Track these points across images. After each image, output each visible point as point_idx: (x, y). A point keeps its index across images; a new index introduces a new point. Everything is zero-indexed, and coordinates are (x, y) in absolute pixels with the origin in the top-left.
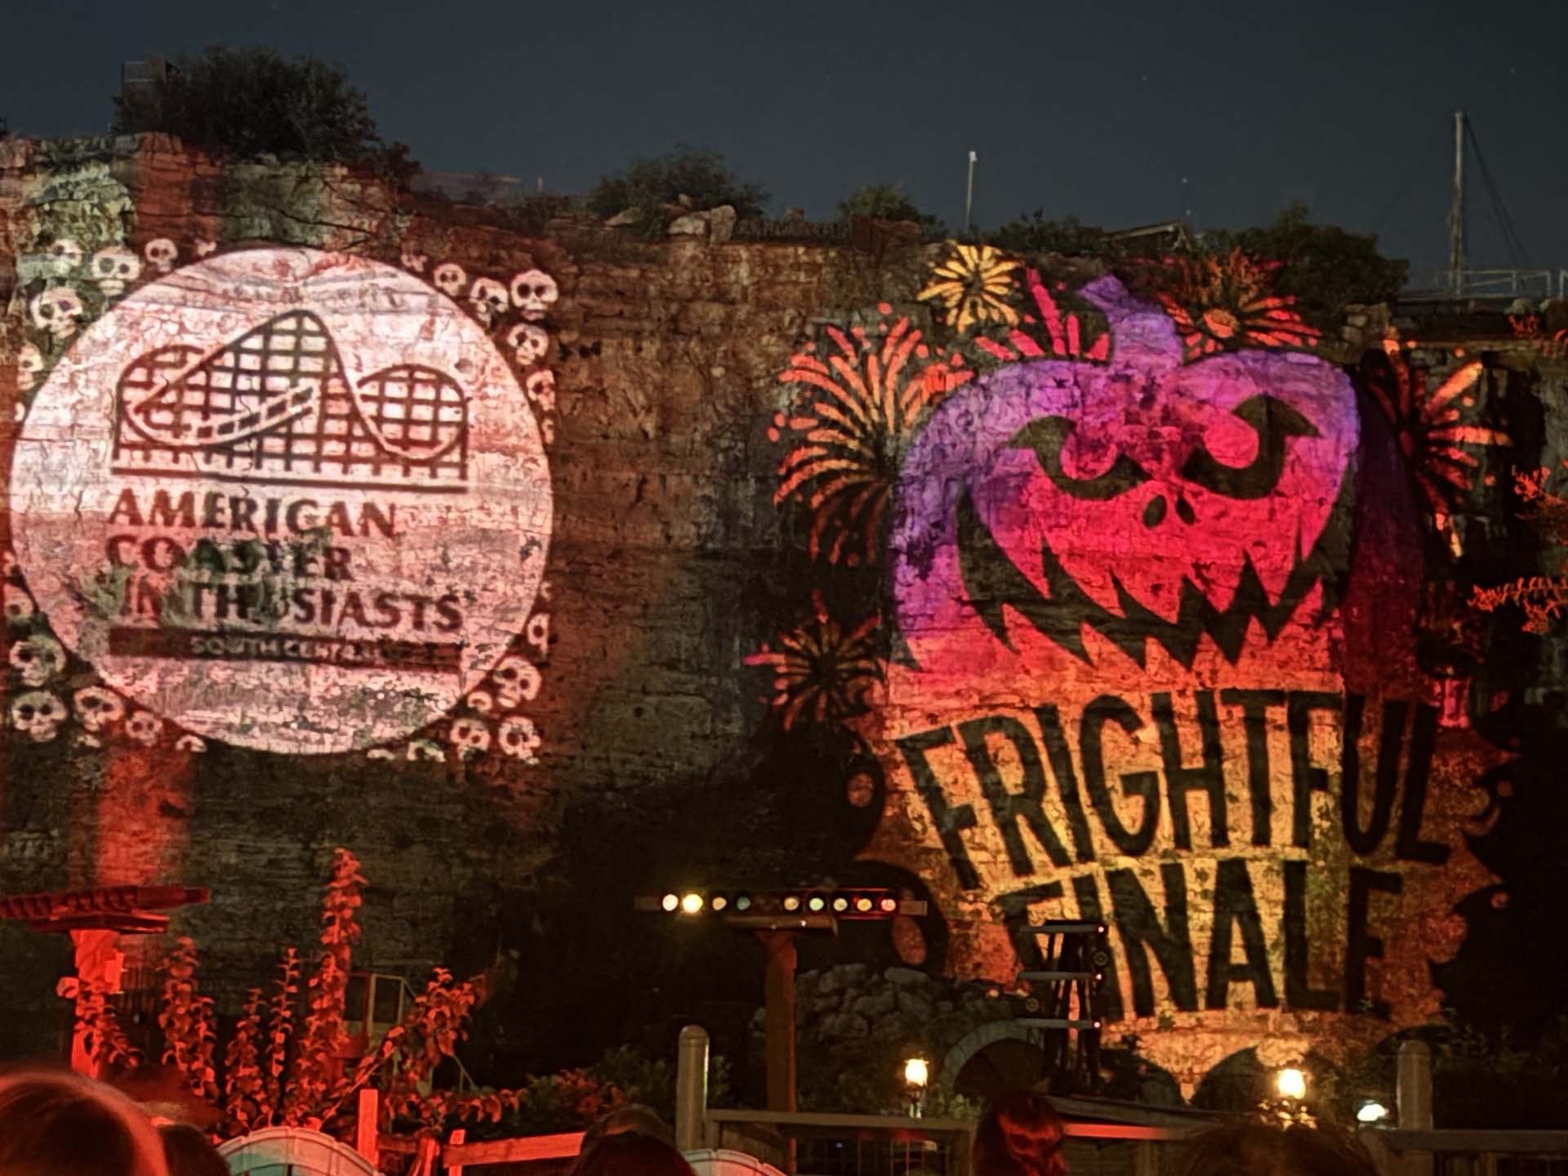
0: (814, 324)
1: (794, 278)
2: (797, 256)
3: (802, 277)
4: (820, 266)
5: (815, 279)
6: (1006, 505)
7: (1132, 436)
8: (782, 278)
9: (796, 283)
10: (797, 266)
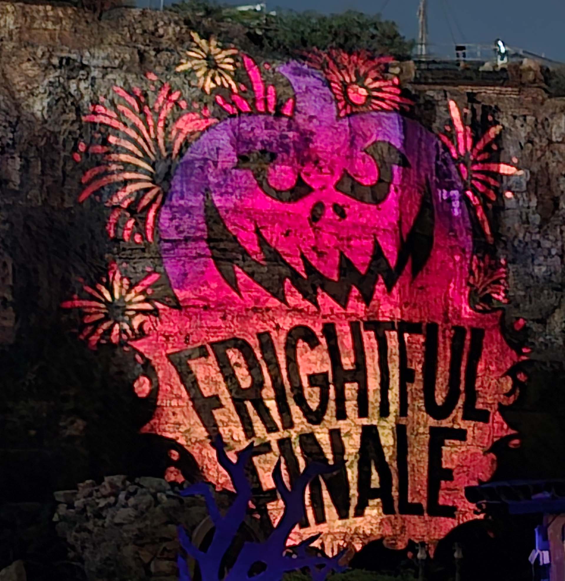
0: (58, 57)
1: (44, 25)
2: (46, 11)
3: (50, 26)
4: (61, 19)
5: (58, 27)
6: (193, 178)
7: (270, 137)
8: (35, 25)
9: (45, 29)
10: (46, 18)
